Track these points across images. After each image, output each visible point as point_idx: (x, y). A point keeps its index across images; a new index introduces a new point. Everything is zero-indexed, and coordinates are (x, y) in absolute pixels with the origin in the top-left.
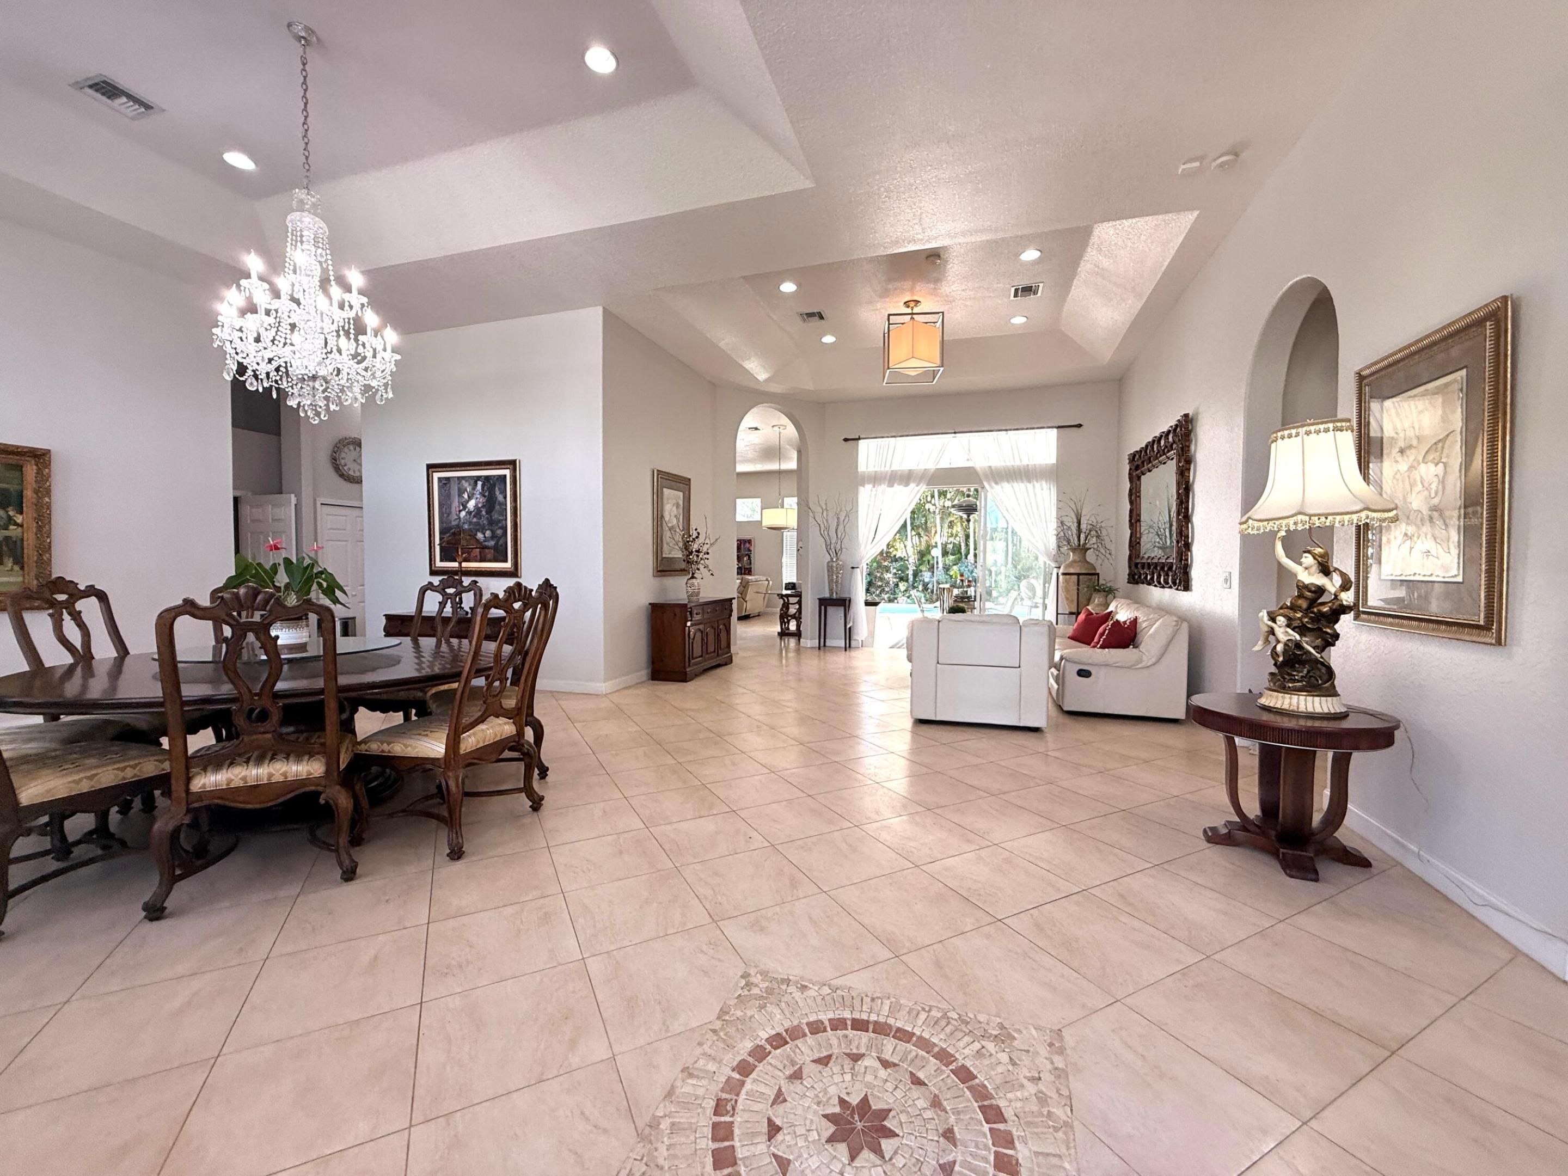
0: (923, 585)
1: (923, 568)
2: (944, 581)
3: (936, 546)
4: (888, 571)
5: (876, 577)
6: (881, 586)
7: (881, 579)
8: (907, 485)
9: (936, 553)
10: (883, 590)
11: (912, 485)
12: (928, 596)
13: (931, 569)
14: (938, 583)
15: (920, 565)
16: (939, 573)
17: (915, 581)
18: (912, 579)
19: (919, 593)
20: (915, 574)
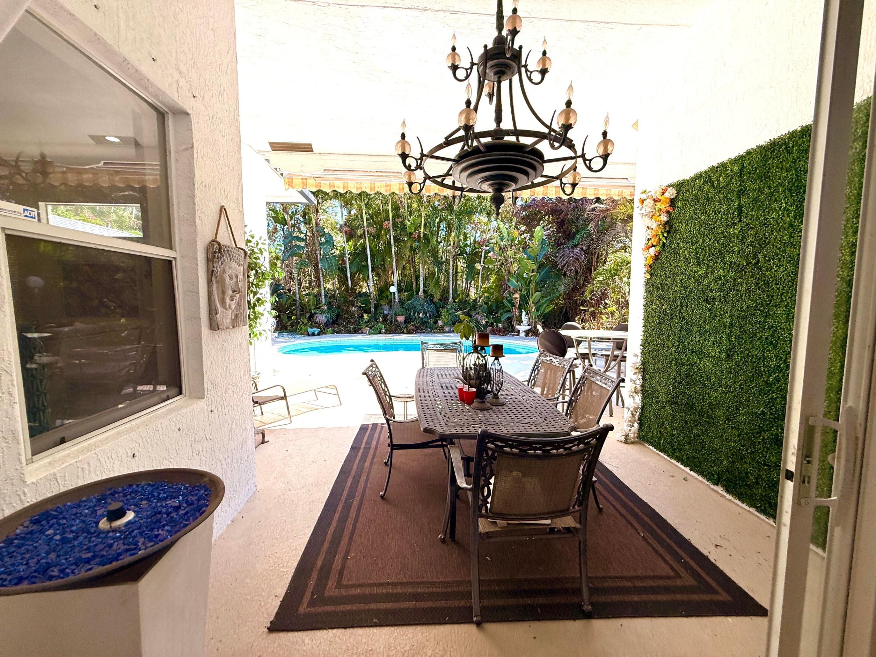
0: (383, 317)
1: (383, 302)
2: (401, 313)
4: (353, 305)
5: (342, 310)
6: (348, 318)
7: (348, 312)
9: (393, 289)
10: (350, 321)
12: (388, 327)
13: (390, 303)
14: (396, 315)
15: (380, 299)
16: (396, 307)
17: (376, 314)
18: (373, 312)
19: (380, 324)
20: (377, 307)
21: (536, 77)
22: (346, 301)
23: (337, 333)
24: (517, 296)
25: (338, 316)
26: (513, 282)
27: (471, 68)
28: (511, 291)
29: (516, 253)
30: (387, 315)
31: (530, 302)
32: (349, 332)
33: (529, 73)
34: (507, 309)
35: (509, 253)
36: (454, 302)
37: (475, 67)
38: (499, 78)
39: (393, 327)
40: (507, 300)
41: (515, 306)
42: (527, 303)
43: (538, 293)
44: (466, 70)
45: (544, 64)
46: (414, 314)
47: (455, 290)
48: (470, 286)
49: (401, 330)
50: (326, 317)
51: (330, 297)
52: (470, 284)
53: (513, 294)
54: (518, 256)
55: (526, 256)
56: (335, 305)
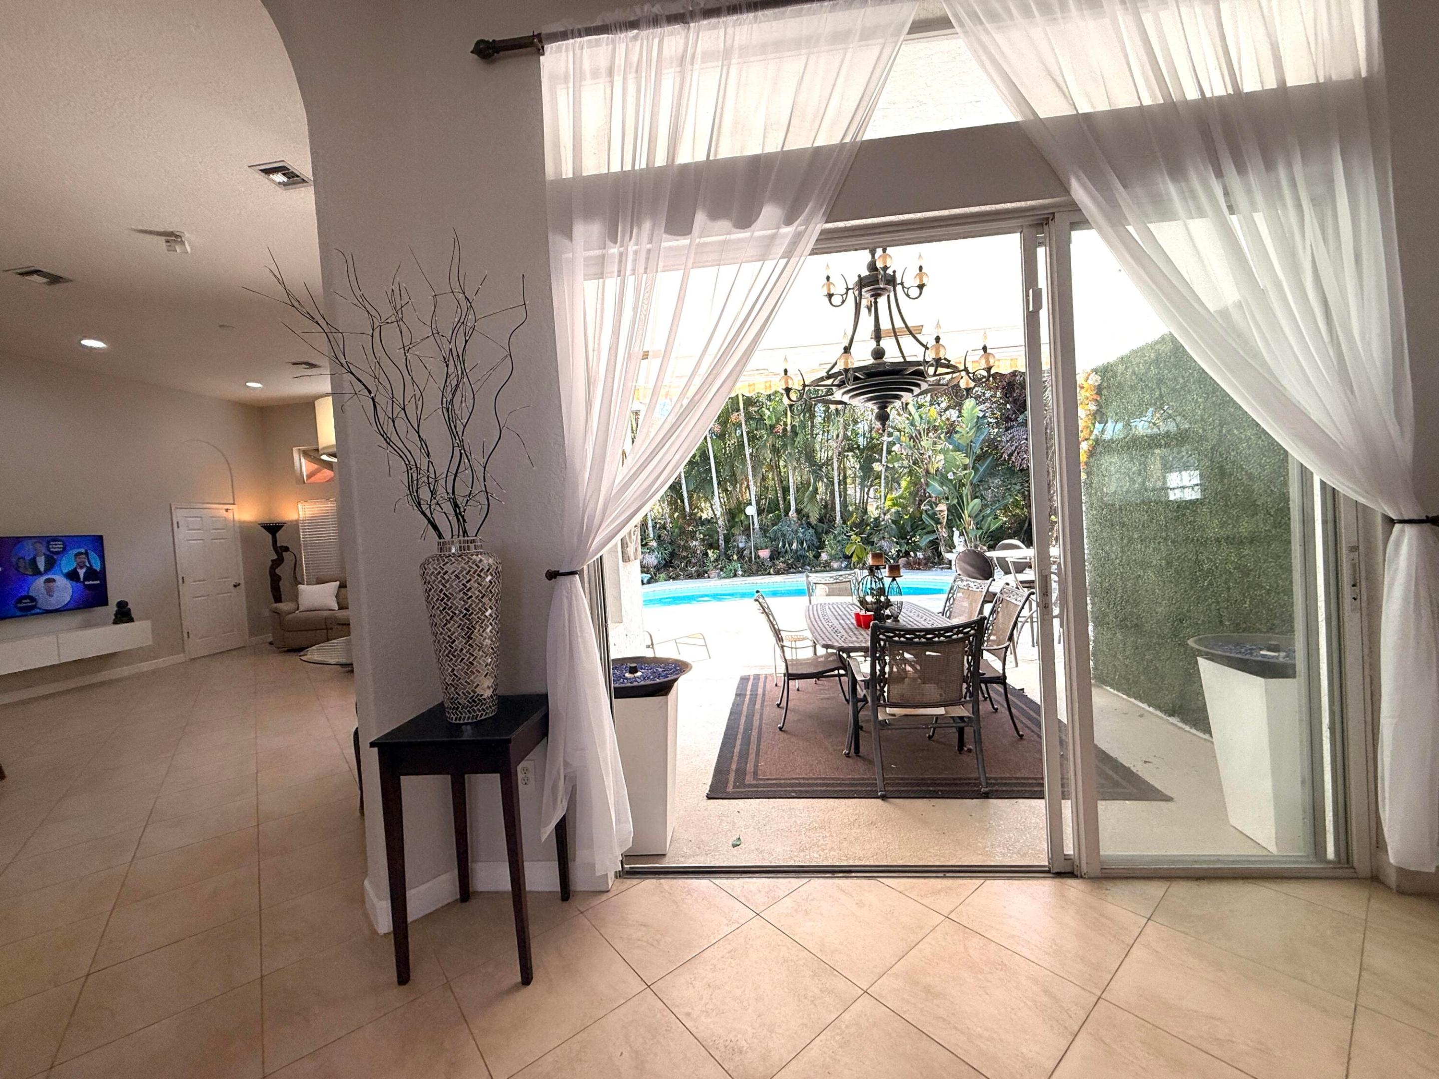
0: (738, 552)
1: (736, 531)
2: (764, 546)
3: (751, 504)
4: (693, 538)
5: (679, 546)
6: (687, 557)
7: (686, 548)
8: (745, 221)
9: (751, 511)
10: (690, 562)
11: (770, 213)
12: (746, 566)
13: (747, 531)
14: (757, 549)
15: (732, 527)
16: (756, 537)
17: (727, 548)
18: (723, 546)
19: (734, 563)
20: (727, 540)
21: (914, 292)
22: (683, 532)
23: (674, 579)
24: (942, 507)
25: (672, 555)
26: (935, 488)
27: (847, 293)
28: (933, 500)
29: (935, 443)
30: (743, 549)
31: (966, 516)
32: (690, 577)
33: (906, 290)
34: (929, 529)
35: (925, 443)
36: (844, 523)
37: (850, 292)
38: (876, 299)
39: (754, 567)
40: (928, 515)
41: (941, 523)
42: (960, 517)
43: (977, 501)
44: (842, 295)
45: (921, 280)
46: (784, 546)
47: (844, 505)
48: (868, 497)
49: (765, 570)
50: (656, 557)
51: (660, 528)
52: (868, 494)
53: (937, 505)
54: (939, 447)
55: (951, 447)
56: (667, 539)
